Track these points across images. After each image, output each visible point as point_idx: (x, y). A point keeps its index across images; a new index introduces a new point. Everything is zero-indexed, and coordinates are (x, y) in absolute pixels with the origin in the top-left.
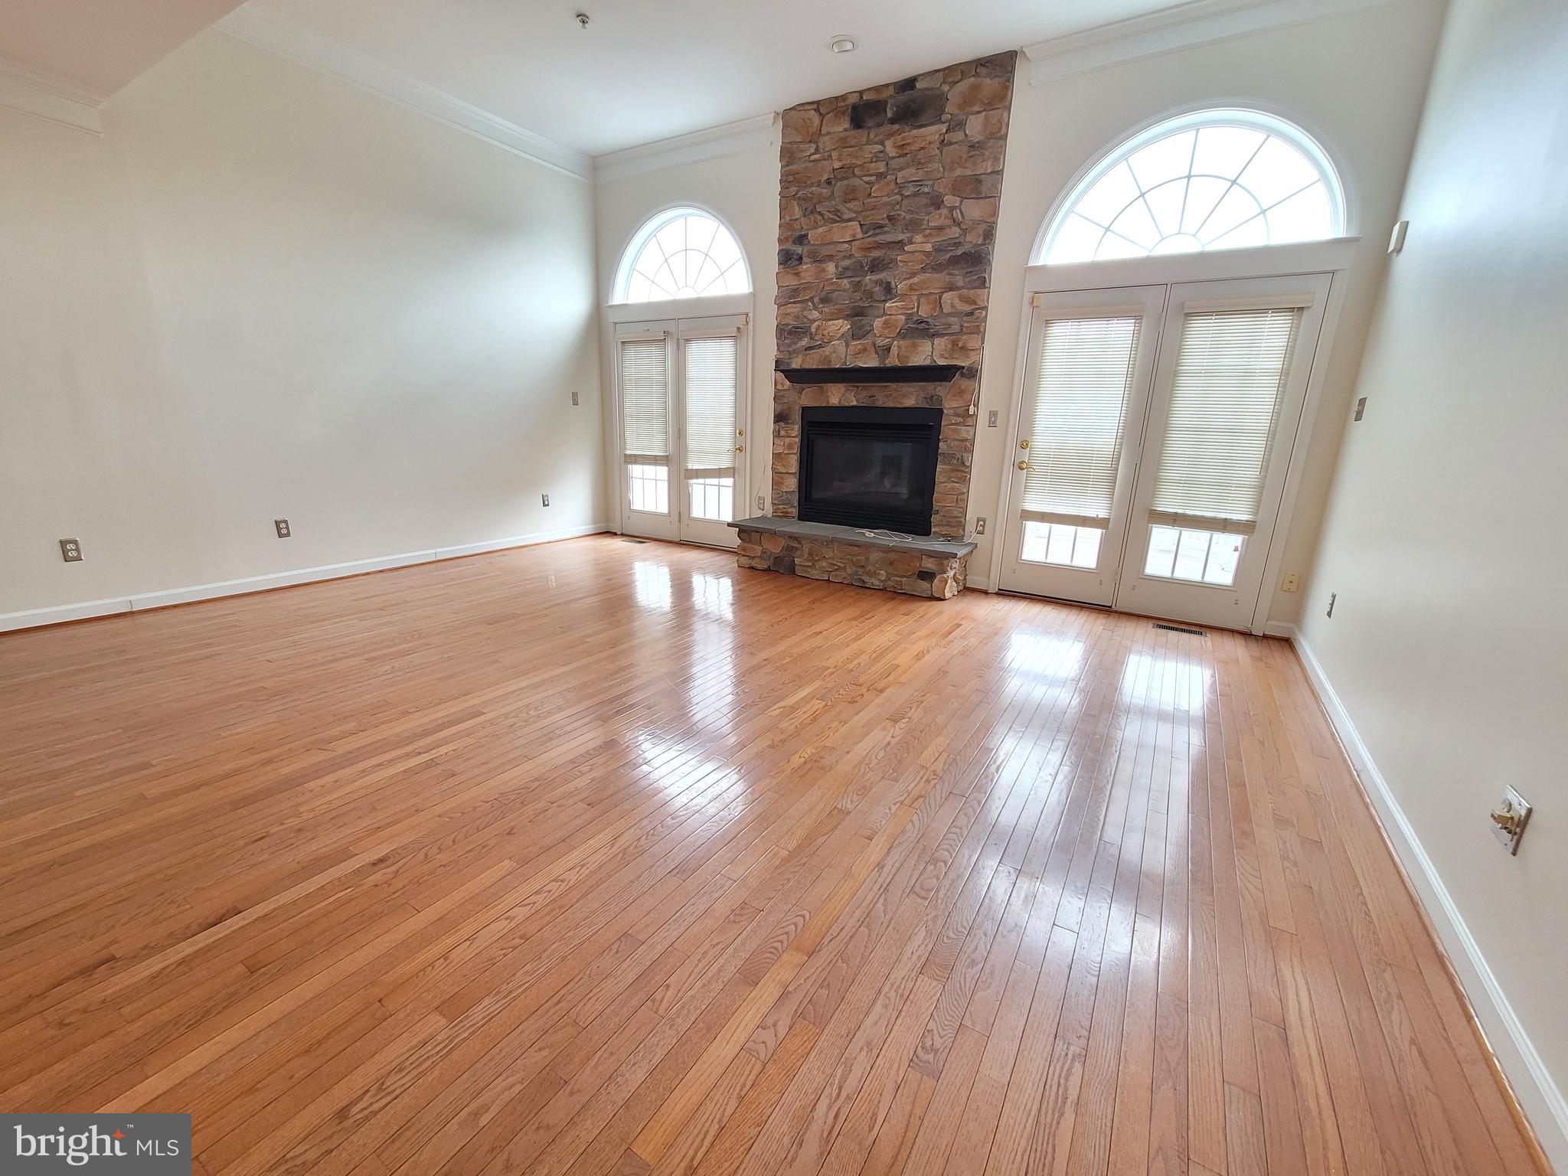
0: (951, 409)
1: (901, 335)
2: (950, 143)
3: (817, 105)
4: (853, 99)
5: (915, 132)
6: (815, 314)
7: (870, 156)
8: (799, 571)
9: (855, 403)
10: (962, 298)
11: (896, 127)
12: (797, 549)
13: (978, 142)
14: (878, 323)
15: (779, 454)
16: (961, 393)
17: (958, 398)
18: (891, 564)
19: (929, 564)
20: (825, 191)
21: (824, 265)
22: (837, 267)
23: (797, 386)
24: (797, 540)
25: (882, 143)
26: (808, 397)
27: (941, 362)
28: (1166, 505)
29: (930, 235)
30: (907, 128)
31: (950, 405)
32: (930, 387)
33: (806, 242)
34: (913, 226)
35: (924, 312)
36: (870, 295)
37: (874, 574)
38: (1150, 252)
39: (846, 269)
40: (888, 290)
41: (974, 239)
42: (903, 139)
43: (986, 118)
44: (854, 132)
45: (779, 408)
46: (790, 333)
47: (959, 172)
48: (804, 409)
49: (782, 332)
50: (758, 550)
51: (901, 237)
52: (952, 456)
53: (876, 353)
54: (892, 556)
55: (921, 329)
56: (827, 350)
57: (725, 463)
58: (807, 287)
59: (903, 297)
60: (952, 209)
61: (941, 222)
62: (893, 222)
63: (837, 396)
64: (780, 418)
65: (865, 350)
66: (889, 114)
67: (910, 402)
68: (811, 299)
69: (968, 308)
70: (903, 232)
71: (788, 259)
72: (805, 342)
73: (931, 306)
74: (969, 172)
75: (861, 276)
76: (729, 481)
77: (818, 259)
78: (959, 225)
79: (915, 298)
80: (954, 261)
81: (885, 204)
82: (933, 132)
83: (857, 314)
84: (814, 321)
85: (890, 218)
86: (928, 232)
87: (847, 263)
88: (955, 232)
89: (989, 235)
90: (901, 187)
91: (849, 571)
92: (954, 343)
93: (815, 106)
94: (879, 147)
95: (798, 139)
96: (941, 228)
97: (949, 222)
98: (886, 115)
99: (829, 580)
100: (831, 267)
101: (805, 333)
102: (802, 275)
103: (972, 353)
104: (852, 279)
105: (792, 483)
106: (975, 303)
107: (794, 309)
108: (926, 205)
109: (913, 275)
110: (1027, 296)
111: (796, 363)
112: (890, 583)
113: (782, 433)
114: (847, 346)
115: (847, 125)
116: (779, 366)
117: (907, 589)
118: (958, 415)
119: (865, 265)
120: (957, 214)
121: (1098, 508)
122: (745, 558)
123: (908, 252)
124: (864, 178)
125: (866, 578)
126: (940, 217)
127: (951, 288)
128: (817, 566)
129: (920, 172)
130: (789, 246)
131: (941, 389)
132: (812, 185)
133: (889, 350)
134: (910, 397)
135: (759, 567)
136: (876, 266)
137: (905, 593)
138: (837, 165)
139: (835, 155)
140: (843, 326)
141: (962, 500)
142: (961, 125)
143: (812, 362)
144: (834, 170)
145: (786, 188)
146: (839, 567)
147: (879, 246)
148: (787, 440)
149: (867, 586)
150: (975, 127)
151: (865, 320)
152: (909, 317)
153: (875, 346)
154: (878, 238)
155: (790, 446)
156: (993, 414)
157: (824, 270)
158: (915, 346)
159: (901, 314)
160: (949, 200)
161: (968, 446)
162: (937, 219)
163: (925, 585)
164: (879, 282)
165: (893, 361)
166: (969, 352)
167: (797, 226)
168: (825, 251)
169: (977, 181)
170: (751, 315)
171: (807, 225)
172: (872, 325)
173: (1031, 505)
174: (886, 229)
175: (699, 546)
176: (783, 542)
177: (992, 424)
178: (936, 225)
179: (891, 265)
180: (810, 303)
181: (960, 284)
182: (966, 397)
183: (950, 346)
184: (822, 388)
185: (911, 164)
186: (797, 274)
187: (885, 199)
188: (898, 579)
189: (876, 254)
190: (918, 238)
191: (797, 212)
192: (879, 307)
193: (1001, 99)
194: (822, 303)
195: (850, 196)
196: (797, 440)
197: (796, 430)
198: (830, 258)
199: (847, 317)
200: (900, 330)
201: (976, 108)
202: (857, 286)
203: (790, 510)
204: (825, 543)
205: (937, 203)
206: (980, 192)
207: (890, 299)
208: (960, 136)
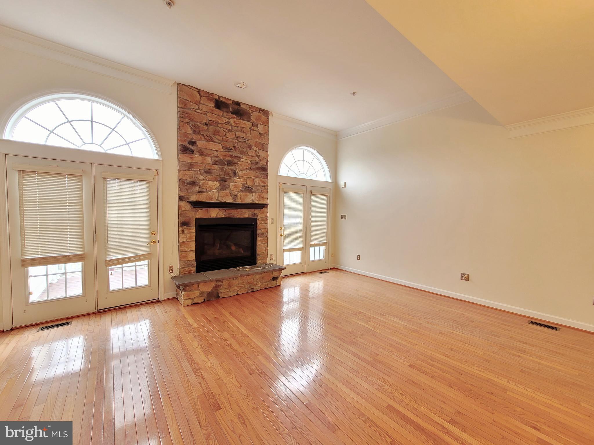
0: (260, 218)
1: (241, 191)
2: (254, 130)
3: (199, 91)
4: (217, 98)
5: (242, 121)
6: (202, 177)
7: (225, 122)
8: (221, 296)
9: (223, 216)
10: (261, 181)
11: (235, 116)
12: (221, 285)
13: (262, 133)
14: (232, 185)
15: (184, 242)
16: (263, 213)
17: (262, 214)
18: (263, 278)
19: (275, 274)
20: (205, 127)
21: (206, 157)
22: (211, 159)
23: (195, 209)
24: (221, 281)
25: (229, 119)
26: (201, 214)
27: (257, 202)
29: (249, 157)
30: (238, 118)
31: (260, 217)
32: (253, 211)
33: (195, 145)
34: (243, 153)
35: (249, 183)
36: (228, 174)
37: (255, 285)
38: (298, 175)
39: (216, 161)
40: (235, 173)
41: (263, 163)
42: (238, 122)
43: (264, 127)
44: (217, 110)
45: (183, 219)
46: (188, 184)
47: (257, 140)
48: (197, 220)
49: (181, 182)
50: (197, 293)
51: (239, 155)
52: (263, 234)
53: (231, 196)
54: (263, 275)
55: (249, 190)
56: (210, 193)
58: (198, 165)
59: (241, 177)
60: (256, 151)
61: (253, 154)
62: (235, 149)
63: (215, 213)
64: (184, 224)
65: (227, 195)
66: (231, 110)
67: (247, 216)
68: (200, 170)
69: (264, 185)
70: (239, 154)
71: (185, 150)
72: (197, 189)
73: (251, 182)
74: (260, 141)
75: (224, 166)
76: (146, 262)
77: (202, 153)
78: (258, 157)
79: (246, 178)
80: (258, 168)
81: (231, 141)
82: (249, 124)
83: (223, 181)
84: (201, 180)
85: (234, 147)
86: (248, 156)
87: (216, 159)
88: (257, 159)
89: (267, 163)
90: (238, 138)
91: (246, 287)
92: (260, 196)
93: (198, 91)
94: (228, 120)
95: (189, 99)
96: (253, 156)
97: (255, 155)
98: (230, 110)
99: (237, 294)
100: (209, 159)
101: (197, 185)
102: (194, 159)
103: (265, 200)
104: (219, 166)
105: (192, 256)
106: (265, 183)
107: (188, 172)
108: (246, 147)
109: (244, 170)
110: (278, 183)
111: (194, 198)
112: (263, 286)
113: (186, 231)
114: (219, 192)
115: (213, 106)
116: (181, 198)
117: (270, 286)
118: (262, 220)
119: (224, 161)
120: (257, 153)
121: (300, 246)
122: (188, 300)
123: (241, 161)
124: (223, 129)
125: (253, 287)
127: (257, 177)
128: (231, 290)
129: (245, 135)
130: (186, 144)
131: (257, 211)
132: (197, 122)
133: (236, 196)
134: (246, 214)
136: (230, 163)
137: (269, 288)
138: (210, 119)
139: (209, 114)
140: (217, 184)
141: (266, 249)
142: (257, 126)
143: (203, 198)
144: (208, 120)
145: (182, 118)
146: (242, 287)
147: (231, 156)
148: (189, 235)
149: (255, 290)
150: (261, 128)
151: (226, 183)
152: (243, 184)
153: (230, 194)
154: (230, 153)
155: (190, 237)
156: (272, 219)
157: (205, 159)
158: (246, 195)
159: (241, 183)
160: (255, 148)
161: (266, 230)
162: (250, 153)
163: (275, 282)
164: (232, 170)
165: (238, 201)
166: (264, 199)
167: (190, 137)
168: (207, 152)
169: (263, 145)
170: (160, 172)
171: (196, 138)
172: (229, 186)
173: (285, 248)
174: (232, 151)
175: (115, 309)
177: (272, 222)
178: (251, 155)
179: (236, 165)
180: (199, 172)
181: (260, 176)
182: (265, 214)
183: (259, 196)
184: (208, 210)
185: (240, 131)
186: (191, 158)
187: (231, 140)
188: (266, 283)
189: (229, 159)
190: (245, 157)
191: (189, 131)
192: (232, 179)
193: (266, 123)
194: (205, 173)
195: (216, 133)
196: (195, 234)
197: (193, 230)
198: (209, 155)
199: (218, 181)
200: (241, 190)
201: (260, 123)
202: (222, 169)
203: (192, 269)
204: (235, 279)
205: (250, 147)
206: (263, 149)
207: (236, 177)
208: (256, 129)
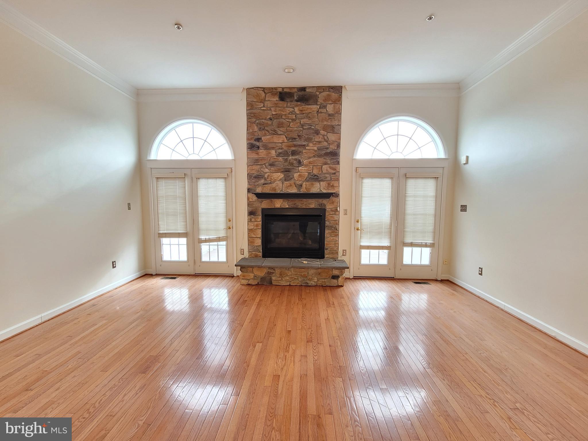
0: (329, 208)
1: (306, 180)
2: (321, 113)
3: (264, 89)
4: (280, 90)
5: (307, 106)
6: (267, 170)
7: (289, 112)
8: (274, 283)
9: (287, 207)
10: (330, 168)
11: (299, 103)
12: (273, 273)
13: (332, 114)
14: (296, 175)
15: (252, 229)
16: (333, 203)
17: (332, 205)
18: (320, 274)
19: (336, 272)
20: (269, 122)
21: (270, 151)
22: (276, 152)
23: (260, 200)
24: (273, 269)
25: (293, 108)
26: (265, 204)
27: (325, 191)
28: (408, 240)
29: (316, 144)
30: (303, 104)
31: (329, 207)
32: (320, 201)
33: (260, 141)
34: (309, 140)
35: (315, 172)
36: (292, 164)
37: (310, 280)
38: (389, 156)
39: (280, 153)
40: (300, 163)
41: (332, 147)
42: (303, 108)
43: (334, 106)
44: (281, 102)
45: (251, 209)
46: (255, 177)
47: (325, 123)
48: (263, 210)
49: (250, 176)
50: (252, 276)
51: (304, 143)
52: (332, 227)
53: (296, 187)
54: (320, 270)
55: (315, 178)
56: (274, 185)
57: (222, 234)
58: (263, 159)
59: (306, 166)
60: (324, 136)
61: (320, 140)
62: (300, 137)
63: (278, 204)
64: (251, 213)
65: (291, 185)
66: (296, 98)
67: (312, 206)
68: (265, 164)
69: (333, 172)
70: (304, 142)
71: (252, 147)
72: (262, 181)
73: (318, 170)
74: (329, 124)
75: (288, 156)
76: (224, 243)
77: (266, 147)
78: (327, 142)
79: (311, 167)
80: (327, 154)
81: (296, 130)
82: (315, 107)
83: (287, 172)
84: (266, 173)
85: (299, 136)
86: (315, 143)
87: (280, 151)
88: (325, 144)
89: (339, 146)
90: (303, 126)
91: (300, 280)
92: (329, 184)
93: (263, 89)
94: (292, 109)
95: (255, 100)
96: (320, 142)
97: (323, 140)
98: (294, 98)
99: (290, 285)
100: (273, 152)
101: (262, 178)
102: (260, 154)
103: (336, 188)
104: (283, 157)
105: (259, 242)
106: (335, 170)
107: (255, 167)
108: (313, 133)
109: (310, 158)
110: (354, 169)
111: (259, 190)
112: (319, 282)
113: (253, 220)
114: (283, 183)
115: (278, 99)
116: (249, 190)
117: (328, 284)
118: (332, 211)
119: (289, 152)
120: (325, 137)
121: (386, 243)
122: (244, 280)
123: (307, 149)
124: (287, 120)
125: (308, 282)
126: (320, 138)
127: (326, 164)
128: (284, 279)
129: (310, 121)
130: (253, 142)
131: (325, 201)
132: (262, 119)
133: (301, 185)
134: (313, 204)
135: (253, 283)
136: (294, 153)
137: (327, 286)
138: (274, 113)
139: (273, 109)
140: (281, 176)
141: (336, 244)
142: (325, 107)
143: (267, 190)
144: (272, 114)
145: (250, 119)
146: (295, 278)
147: (295, 146)
148: (255, 223)
149: (309, 285)
150: (330, 108)
151: (290, 174)
152: (309, 173)
153: (295, 184)
154: (294, 143)
155: (257, 226)
156: (346, 210)
157: (270, 153)
158: (312, 184)
159: (306, 172)
160: (322, 132)
161: (337, 223)
162: (317, 138)
163: (335, 281)
164: (296, 160)
165: (303, 190)
166: (334, 187)
167: (256, 134)
168: (270, 145)
169: (333, 127)
170: (233, 169)
171: (261, 134)
172: (293, 176)
173: (363, 243)
174: (297, 140)
176: (265, 271)
177: (346, 214)
178: (318, 140)
179: (300, 154)
180: (264, 166)
181: (329, 162)
182: (335, 204)
183: (327, 185)
184: (272, 201)
185: (306, 117)
186: (257, 154)
187: (296, 129)
188: (323, 280)
189: (294, 149)
190: (311, 145)
191: (256, 129)
192: (296, 169)
193: (339, 100)
194: (270, 166)
195: (280, 125)
196: (261, 223)
197: (260, 218)
198: (273, 148)
199: (282, 172)
200: (306, 179)
201: (330, 102)
202: (286, 160)
203: (258, 254)
204: (287, 269)
205: (317, 132)
206: (334, 131)
207: (301, 166)
208: (325, 111)
